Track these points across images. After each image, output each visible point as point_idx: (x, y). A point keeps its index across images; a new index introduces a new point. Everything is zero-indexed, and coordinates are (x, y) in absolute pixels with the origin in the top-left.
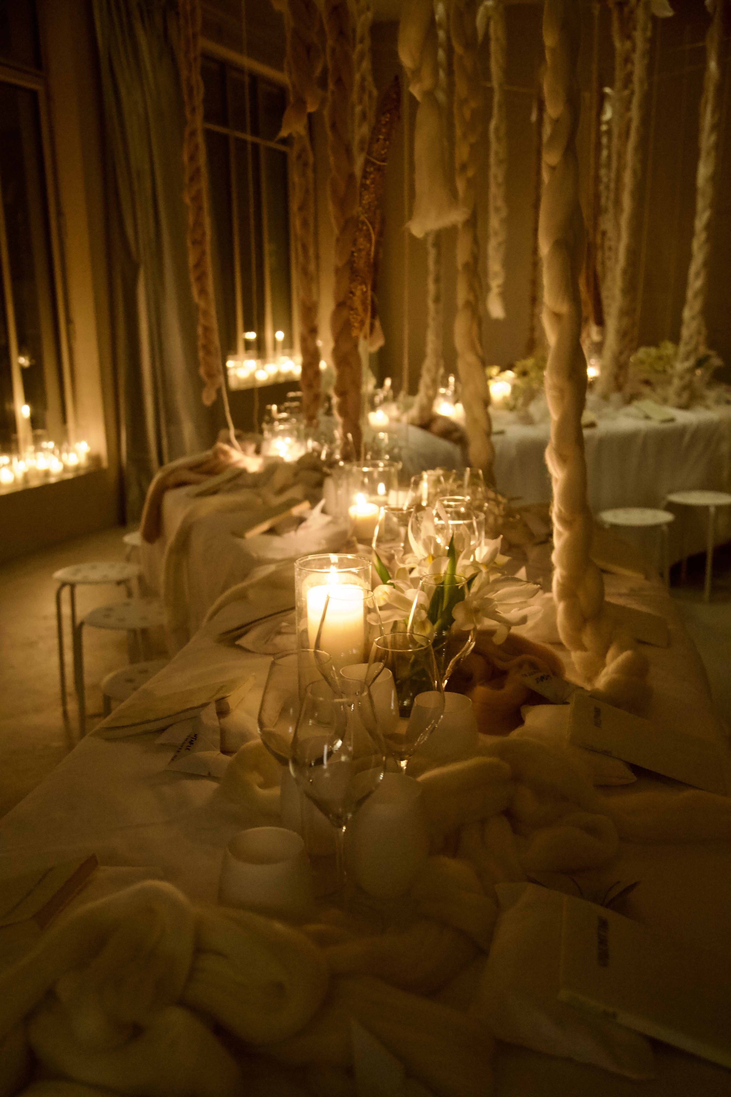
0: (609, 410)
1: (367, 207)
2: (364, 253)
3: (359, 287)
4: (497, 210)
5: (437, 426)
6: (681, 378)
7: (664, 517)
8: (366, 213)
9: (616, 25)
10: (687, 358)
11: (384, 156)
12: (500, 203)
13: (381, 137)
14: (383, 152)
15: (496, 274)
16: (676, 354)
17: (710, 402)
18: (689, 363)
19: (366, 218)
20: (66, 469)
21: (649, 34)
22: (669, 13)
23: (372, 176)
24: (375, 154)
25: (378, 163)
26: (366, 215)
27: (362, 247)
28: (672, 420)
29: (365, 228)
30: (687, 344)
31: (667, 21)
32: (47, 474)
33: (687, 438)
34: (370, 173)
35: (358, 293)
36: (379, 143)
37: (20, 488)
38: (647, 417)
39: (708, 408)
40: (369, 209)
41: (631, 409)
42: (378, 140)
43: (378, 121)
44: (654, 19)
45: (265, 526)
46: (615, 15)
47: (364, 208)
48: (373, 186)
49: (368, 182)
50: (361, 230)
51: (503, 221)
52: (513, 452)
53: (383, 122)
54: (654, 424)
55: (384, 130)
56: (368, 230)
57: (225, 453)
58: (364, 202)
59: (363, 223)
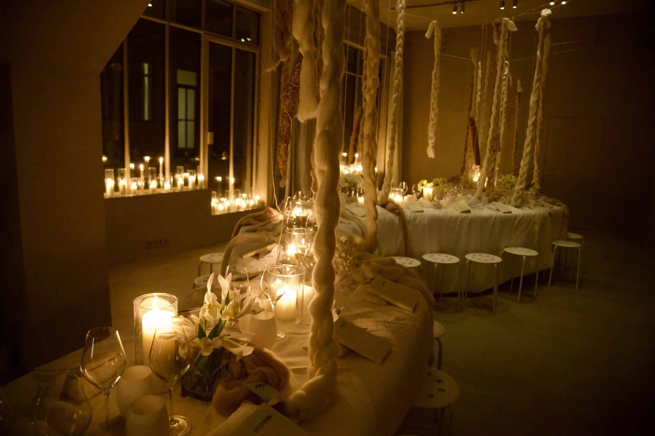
0: (480, 205)
1: (288, 106)
2: (286, 128)
3: (283, 145)
4: (434, 109)
5: (390, 205)
6: (518, 193)
7: (498, 259)
8: (287, 109)
9: (495, 33)
10: (521, 184)
11: (297, 82)
12: (435, 106)
13: (296, 73)
14: (297, 80)
15: (431, 138)
16: (516, 181)
17: (531, 205)
18: (523, 186)
19: (287, 111)
20: (248, 206)
21: (506, 38)
22: (516, 29)
23: (291, 91)
24: (293, 81)
25: (294, 85)
26: (287, 110)
27: (285, 125)
28: (510, 212)
29: (286, 116)
30: (522, 177)
31: (514, 32)
32: (239, 208)
33: (517, 222)
34: (290, 90)
35: (282, 147)
36: (295, 76)
37: (226, 212)
38: (498, 210)
39: (530, 208)
40: (289, 107)
41: (491, 205)
42: (294, 75)
43: (295, 65)
44: (509, 31)
45: (253, 253)
46: (495, 30)
47: (286, 106)
48: (291, 96)
49: (288, 94)
50: (285, 117)
51: (435, 115)
52: (426, 221)
53: (297, 66)
54: (500, 214)
55: (297, 70)
56: (288, 117)
57: (270, 212)
58: (286, 103)
59: (286, 114)
